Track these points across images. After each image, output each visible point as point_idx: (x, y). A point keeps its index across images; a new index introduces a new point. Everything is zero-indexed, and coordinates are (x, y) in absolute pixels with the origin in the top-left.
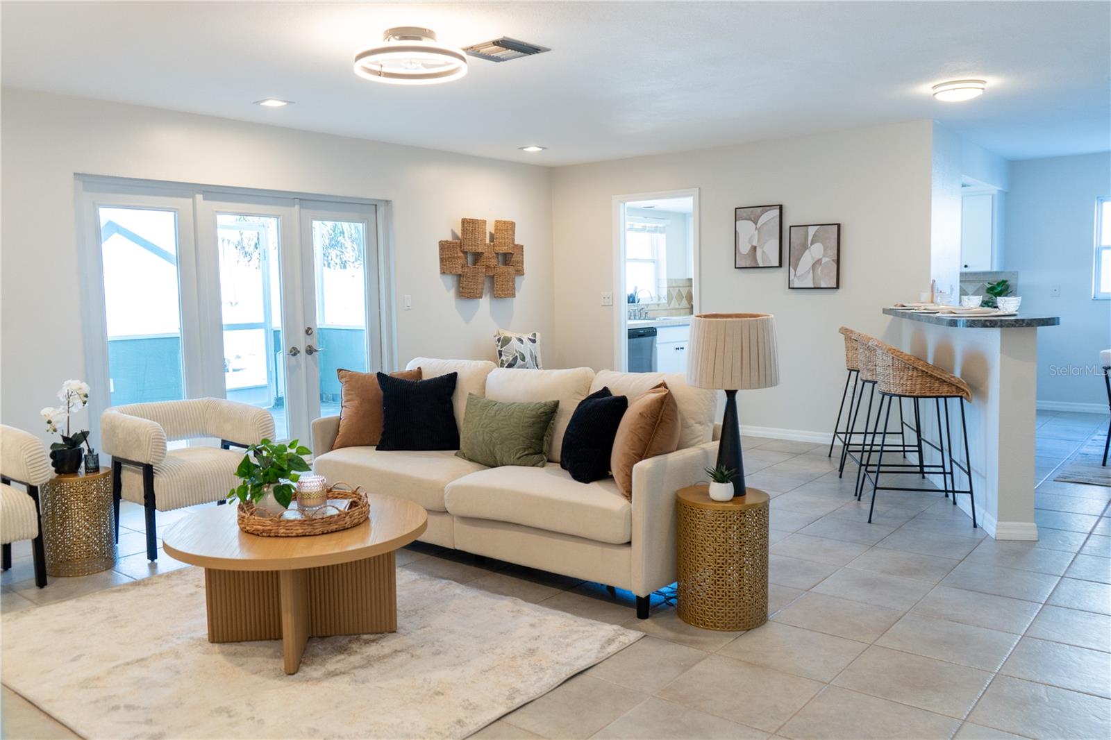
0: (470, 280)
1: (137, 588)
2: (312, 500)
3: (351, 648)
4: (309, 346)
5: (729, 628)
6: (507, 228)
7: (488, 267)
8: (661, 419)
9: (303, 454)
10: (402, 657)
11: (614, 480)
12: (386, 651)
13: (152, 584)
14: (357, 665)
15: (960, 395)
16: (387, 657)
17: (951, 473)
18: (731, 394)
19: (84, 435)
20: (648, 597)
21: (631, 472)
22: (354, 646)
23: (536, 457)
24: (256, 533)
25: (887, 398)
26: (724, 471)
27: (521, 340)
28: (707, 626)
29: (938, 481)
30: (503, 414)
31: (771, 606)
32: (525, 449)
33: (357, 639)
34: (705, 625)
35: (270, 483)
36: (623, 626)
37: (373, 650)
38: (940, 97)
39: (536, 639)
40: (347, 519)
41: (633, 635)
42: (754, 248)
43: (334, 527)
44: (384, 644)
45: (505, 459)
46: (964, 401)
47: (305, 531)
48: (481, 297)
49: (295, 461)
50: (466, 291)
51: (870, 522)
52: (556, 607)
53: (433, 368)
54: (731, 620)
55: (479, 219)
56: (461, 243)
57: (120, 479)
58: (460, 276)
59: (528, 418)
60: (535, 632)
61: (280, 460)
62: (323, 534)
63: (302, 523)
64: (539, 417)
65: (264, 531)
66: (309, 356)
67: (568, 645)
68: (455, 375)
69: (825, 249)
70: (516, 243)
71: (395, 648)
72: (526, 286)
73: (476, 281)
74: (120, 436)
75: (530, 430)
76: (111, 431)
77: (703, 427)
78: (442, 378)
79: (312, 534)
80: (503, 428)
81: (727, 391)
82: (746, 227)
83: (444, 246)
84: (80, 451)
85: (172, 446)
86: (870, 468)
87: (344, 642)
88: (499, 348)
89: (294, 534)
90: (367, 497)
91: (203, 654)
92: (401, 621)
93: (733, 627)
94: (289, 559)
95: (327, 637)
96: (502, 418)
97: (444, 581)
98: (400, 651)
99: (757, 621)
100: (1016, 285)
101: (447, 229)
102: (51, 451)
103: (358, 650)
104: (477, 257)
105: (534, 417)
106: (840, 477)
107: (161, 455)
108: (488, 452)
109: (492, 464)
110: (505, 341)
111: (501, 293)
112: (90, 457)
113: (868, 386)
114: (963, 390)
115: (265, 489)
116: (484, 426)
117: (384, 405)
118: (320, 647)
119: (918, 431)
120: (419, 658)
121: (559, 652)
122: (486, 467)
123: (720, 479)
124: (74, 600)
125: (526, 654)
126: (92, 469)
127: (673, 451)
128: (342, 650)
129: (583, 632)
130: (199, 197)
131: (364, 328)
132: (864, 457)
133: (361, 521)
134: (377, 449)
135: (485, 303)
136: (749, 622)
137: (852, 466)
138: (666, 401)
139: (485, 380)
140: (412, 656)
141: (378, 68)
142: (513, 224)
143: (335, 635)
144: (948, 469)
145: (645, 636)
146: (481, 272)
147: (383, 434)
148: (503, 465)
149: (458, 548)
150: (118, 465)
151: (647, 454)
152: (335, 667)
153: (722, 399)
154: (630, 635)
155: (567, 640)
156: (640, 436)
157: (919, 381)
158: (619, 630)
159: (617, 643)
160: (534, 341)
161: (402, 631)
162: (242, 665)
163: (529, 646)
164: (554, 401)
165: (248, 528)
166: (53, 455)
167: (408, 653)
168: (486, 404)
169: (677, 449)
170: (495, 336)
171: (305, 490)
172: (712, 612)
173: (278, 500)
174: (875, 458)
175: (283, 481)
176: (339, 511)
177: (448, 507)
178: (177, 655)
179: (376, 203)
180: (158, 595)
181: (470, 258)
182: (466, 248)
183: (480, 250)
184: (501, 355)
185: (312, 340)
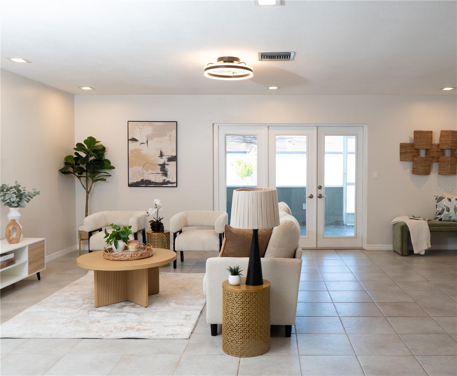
7: (434, 157)
56: (413, 144)
58: (413, 162)
66: (319, 199)
83: (403, 146)
88: (436, 204)
104: (426, 151)
111: (442, 172)
112: (162, 227)
126: (162, 231)
166: (151, 225)
179: (362, 126)
185: (322, 192)
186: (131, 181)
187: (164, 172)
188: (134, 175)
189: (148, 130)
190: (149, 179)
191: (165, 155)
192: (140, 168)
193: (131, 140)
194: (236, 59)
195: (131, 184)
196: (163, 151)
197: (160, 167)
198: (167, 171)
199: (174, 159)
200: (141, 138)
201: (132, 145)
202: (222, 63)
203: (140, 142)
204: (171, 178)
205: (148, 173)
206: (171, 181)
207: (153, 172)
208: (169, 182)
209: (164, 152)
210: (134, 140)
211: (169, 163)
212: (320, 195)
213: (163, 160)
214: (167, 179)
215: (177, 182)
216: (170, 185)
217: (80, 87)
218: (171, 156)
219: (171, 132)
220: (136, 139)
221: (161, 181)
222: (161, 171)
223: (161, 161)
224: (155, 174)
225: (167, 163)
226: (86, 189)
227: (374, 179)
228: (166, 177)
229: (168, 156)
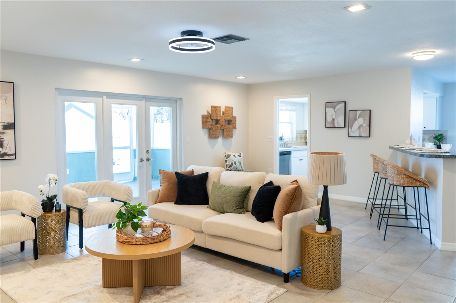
0: (214, 131)
1: (74, 261)
2: (147, 228)
3: (162, 292)
4: (148, 158)
5: (324, 288)
6: (230, 109)
7: (222, 126)
8: (295, 197)
9: (144, 209)
10: (183, 297)
11: (274, 221)
12: (176, 294)
13: (81, 259)
14: (164, 300)
15: (425, 186)
16: (177, 297)
17: (420, 219)
18: (326, 187)
19: (55, 196)
20: (289, 273)
21: (282, 219)
22: (163, 291)
23: (241, 210)
24: (123, 242)
25: (392, 187)
26: (322, 220)
27: (235, 156)
28: (314, 287)
29: (414, 223)
30: (227, 191)
31: (342, 279)
32: (237, 206)
33: (164, 288)
34: (313, 287)
35: (130, 221)
36: (278, 285)
37: (171, 293)
38: (415, 58)
39: (240, 291)
40: (161, 237)
41: (282, 290)
42: (334, 119)
43: (156, 241)
44: (176, 291)
45: (228, 210)
46: (426, 188)
47: (144, 242)
48: (218, 138)
49: (140, 212)
50: (212, 136)
51: (384, 240)
52: (249, 276)
53: (198, 170)
54: (325, 285)
55: (218, 106)
56: (211, 115)
57: (69, 214)
58: (210, 129)
59: (238, 193)
60: (239, 287)
61: (134, 212)
62: (151, 243)
63: (142, 239)
64: (243, 193)
65: (127, 242)
66: (147, 162)
67: (254, 294)
68: (207, 173)
69: (364, 120)
70: (233, 116)
71: (180, 293)
72: (237, 133)
73: (216, 131)
74: (70, 197)
75: (238, 198)
76: (66, 194)
77: (313, 199)
78: (202, 174)
79: (147, 243)
80: (227, 197)
81: (324, 186)
82: (330, 111)
83: (204, 117)
84: (53, 203)
85: (91, 200)
86: (384, 216)
87: (159, 289)
88: (226, 159)
89: (139, 244)
90: (170, 227)
91: (100, 292)
92: (183, 280)
93: (326, 288)
94: (137, 255)
95: (152, 286)
96: (227, 193)
97: (202, 262)
98: (182, 294)
99: (336, 286)
100: (447, 136)
101: (205, 110)
102: (42, 203)
103: (165, 293)
104: (217, 121)
105: (240, 193)
106: (371, 218)
107: (86, 205)
108: (221, 207)
109: (222, 212)
110: (228, 156)
111: (227, 136)
112: (57, 206)
113: (383, 180)
114: (426, 184)
115: (128, 224)
116: (220, 196)
117: (178, 185)
118: (149, 291)
119: (405, 200)
120: (190, 298)
121: (250, 297)
122: (219, 213)
123: (321, 224)
124: (49, 266)
125: (236, 298)
126: (58, 210)
127: (300, 210)
128: (158, 293)
129: (261, 288)
130: (105, 97)
131: (170, 149)
132: (381, 210)
133: (167, 238)
134: (175, 204)
135: (220, 140)
136: (333, 286)
137: (376, 214)
138: (297, 189)
139: (220, 176)
140: (187, 297)
141: (178, 47)
142: (232, 108)
143: (155, 286)
144: (418, 217)
145: (287, 291)
146: (219, 128)
147: (177, 197)
148: (227, 213)
149: (208, 248)
150: (68, 208)
151: (289, 211)
152: (155, 301)
153: (322, 189)
154: (281, 290)
155: (254, 292)
156: (286, 204)
157: (406, 180)
158: (276, 288)
159: (275, 294)
160: (240, 156)
161: (183, 285)
162: (116, 298)
163: (237, 294)
164: (249, 186)
165: (120, 240)
166: (42, 205)
167: (186, 295)
168: (220, 186)
169: (302, 209)
170: (224, 154)
171: (144, 224)
172: (316, 281)
173: (133, 228)
174: (386, 211)
175: (135, 220)
176: (158, 234)
177: (204, 230)
178: (89, 293)
179: (176, 99)
180: (83, 265)
181: (214, 122)
182: (213, 118)
183: (218, 119)
184: (226, 162)
185: (149, 156)
198: (3, 141)
199: (11, 126)
204: (8, 149)
206: (9, 153)
208: (6, 154)
214: (3, 151)
215: (15, 154)
216: (7, 158)
218: (8, 123)
219: (6, 95)
225: (2, 131)
227: (188, 143)
228: (2, 149)
229: (4, 123)
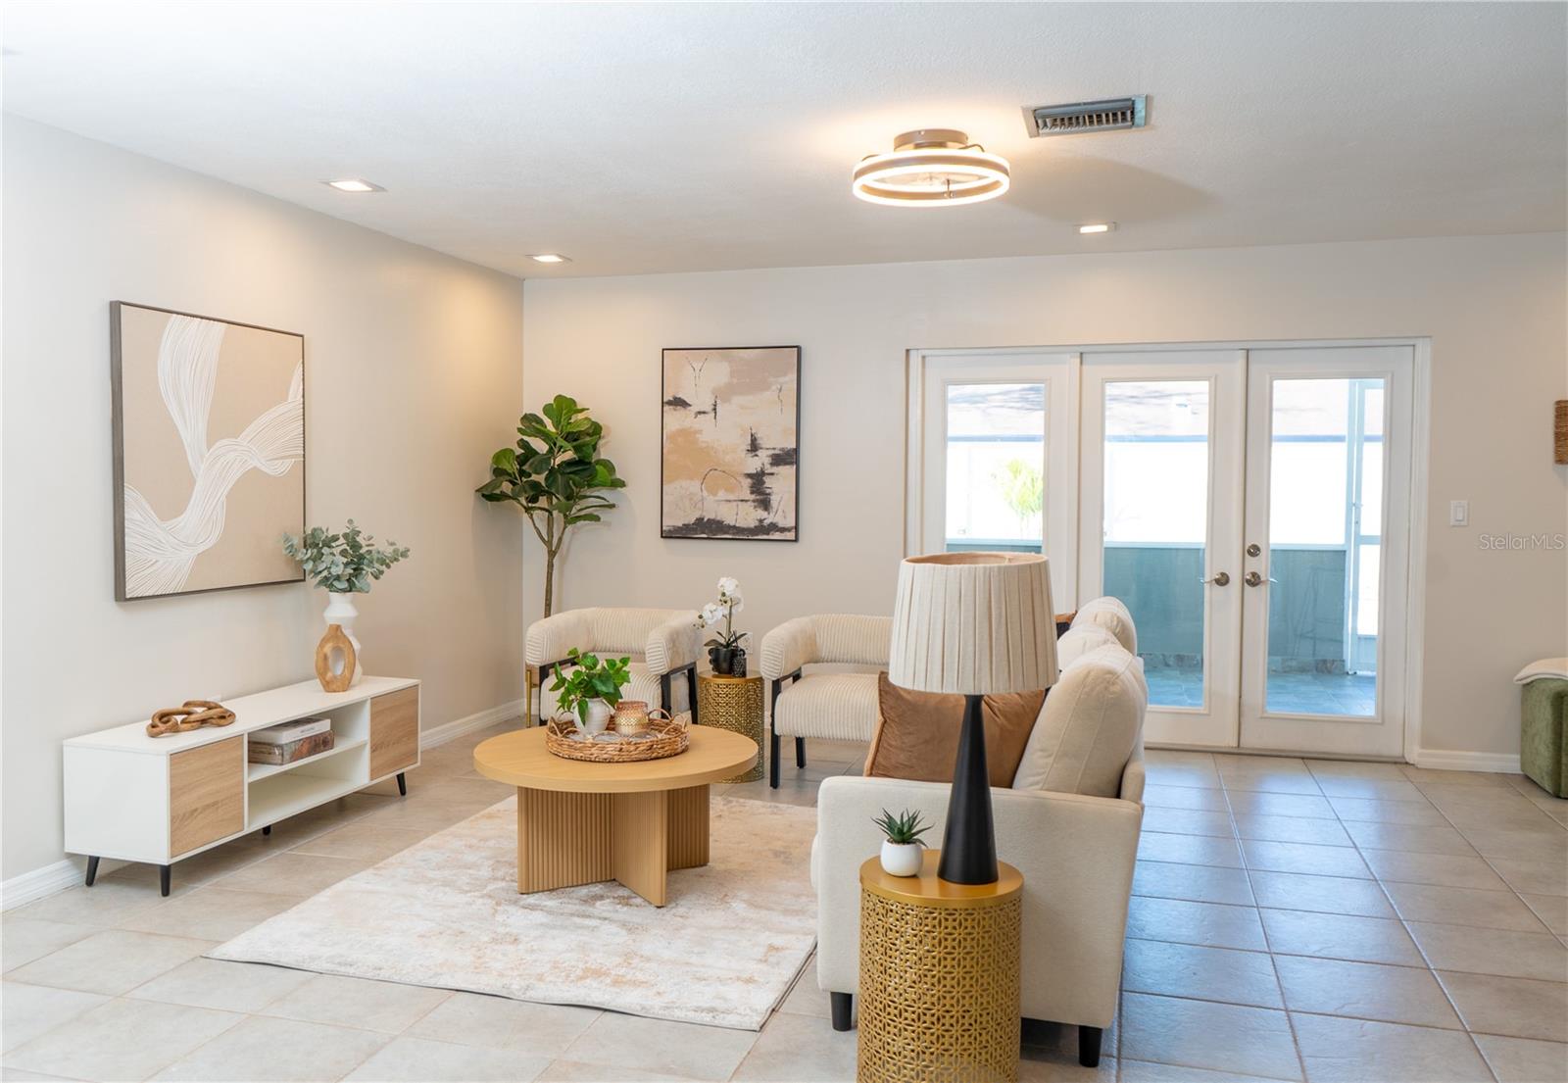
4: (1252, 574)
66: (1248, 588)
83: (1563, 410)
166: (712, 653)
179: (1412, 343)
185: (1260, 565)
186: (669, 523)
187: (762, 497)
188: (677, 505)
189: (717, 372)
190: (718, 518)
191: (764, 446)
192: (694, 486)
193: (670, 403)
194: (957, 137)
195: (670, 531)
196: (758, 436)
197: (749, 480)
198: (769, 494)
199: (788, 457)
200: (700, 400)
201: (675, 419)
202: (910, 152)
203: (694, 409)
204: (781, 513)
205: (716, 498)
206: (781, 525)
207: (731, 497)
208: (774, 527)
209: (761, 438)
210: (679, 403)
211: (775, 470)
212: (1254, 575)
213: (762, 460)
214: (769, 518)
215: (796, 528)
216: (777, 536)
217: (530, 256)
218: (782, 449)
219: (782, 380)
220: (684, 401)
221: (752, 524)
222: (752, 493)
223: (753, 465)
224: (735, 503)
225: (769, 469)
226: (548, 543)
227: (1454, 526)
228: (766, 513)
229: (774, 449)
